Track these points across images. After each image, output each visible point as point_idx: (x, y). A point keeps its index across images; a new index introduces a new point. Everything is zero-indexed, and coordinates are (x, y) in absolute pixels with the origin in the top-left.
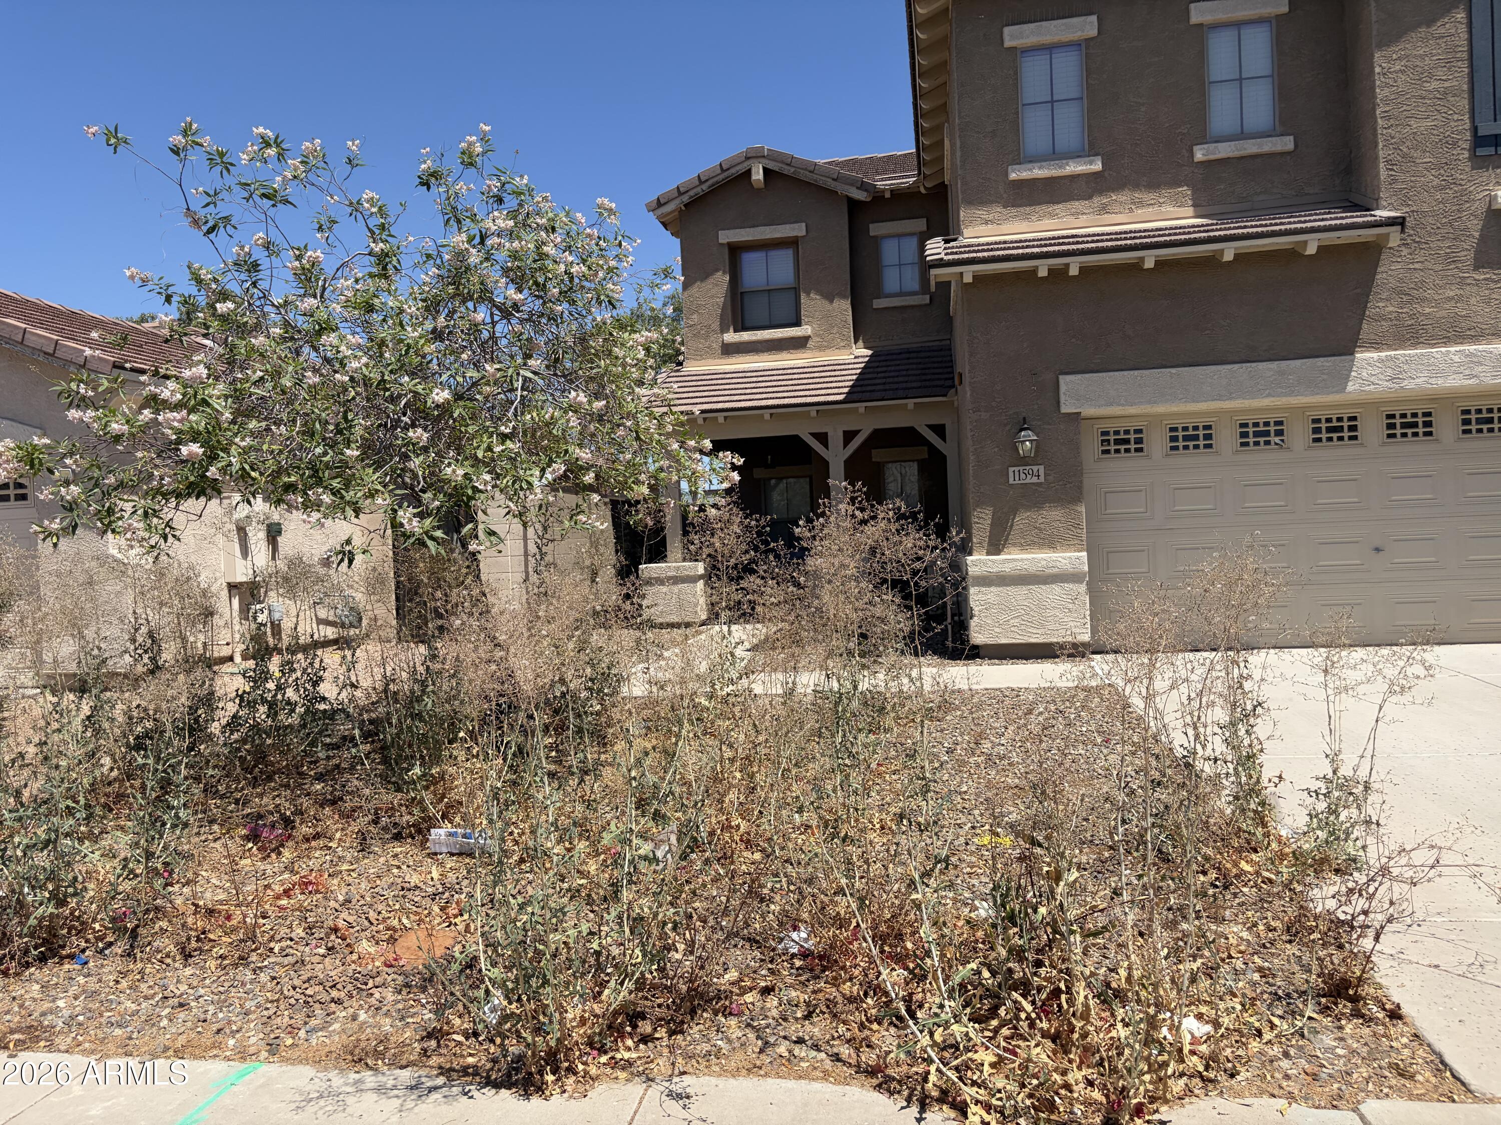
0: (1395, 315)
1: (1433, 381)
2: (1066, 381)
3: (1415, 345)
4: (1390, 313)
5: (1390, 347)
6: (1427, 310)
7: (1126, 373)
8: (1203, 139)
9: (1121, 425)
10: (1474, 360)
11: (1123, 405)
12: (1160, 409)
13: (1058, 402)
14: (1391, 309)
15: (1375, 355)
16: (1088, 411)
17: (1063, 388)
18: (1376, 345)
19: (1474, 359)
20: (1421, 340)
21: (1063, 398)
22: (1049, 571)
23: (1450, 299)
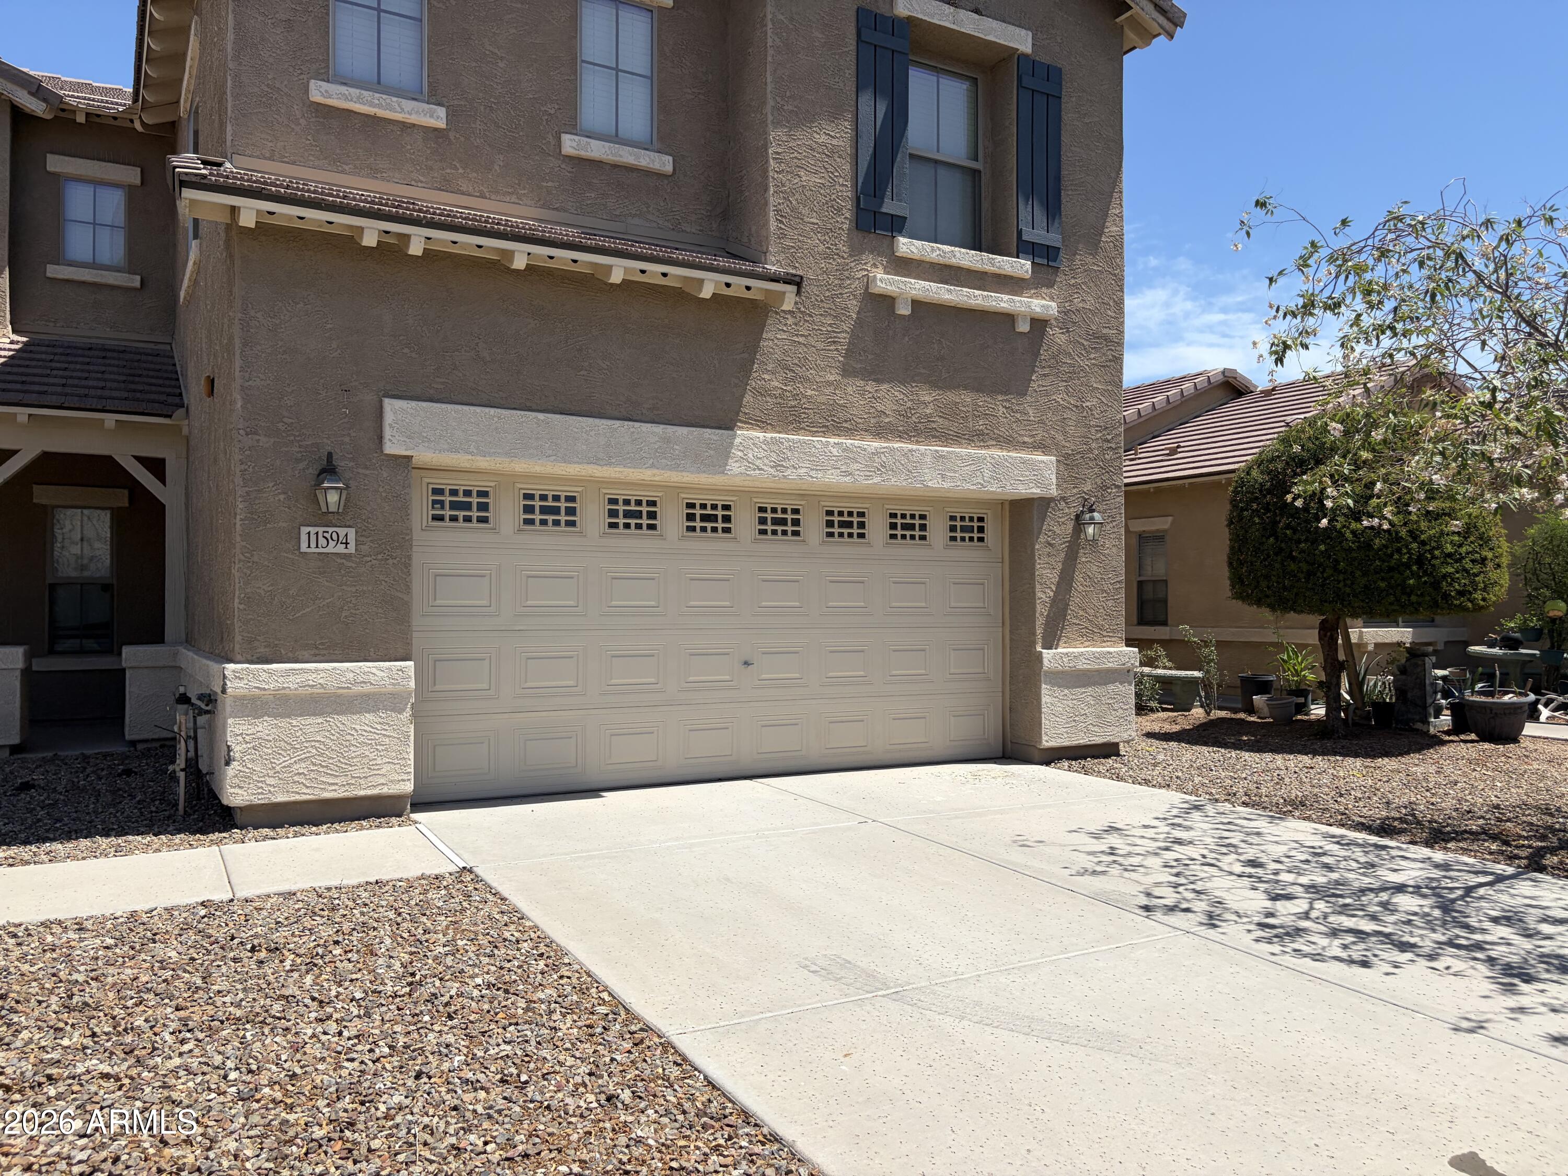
0: (779, 391)
1: (813, 473)
2: (393, 409)
3: (797, 430)
4: (776, 388)
5: (774, 428)
6: (809, 393)
7: (478, 409)
8: (573, 127)
9: (462, 483)
10: (850, 455)
11: (471, 453)
12: (520, 466)
13: (381, 438)
14: (776, 384)
15: (761, 435)
16: (423, 455)
17: (389, 418)
18: (761, 424)
19: (852, 456)
20: (803, 425)
21: (387, 433)
22: (357, 689)
23: (829, 383)
